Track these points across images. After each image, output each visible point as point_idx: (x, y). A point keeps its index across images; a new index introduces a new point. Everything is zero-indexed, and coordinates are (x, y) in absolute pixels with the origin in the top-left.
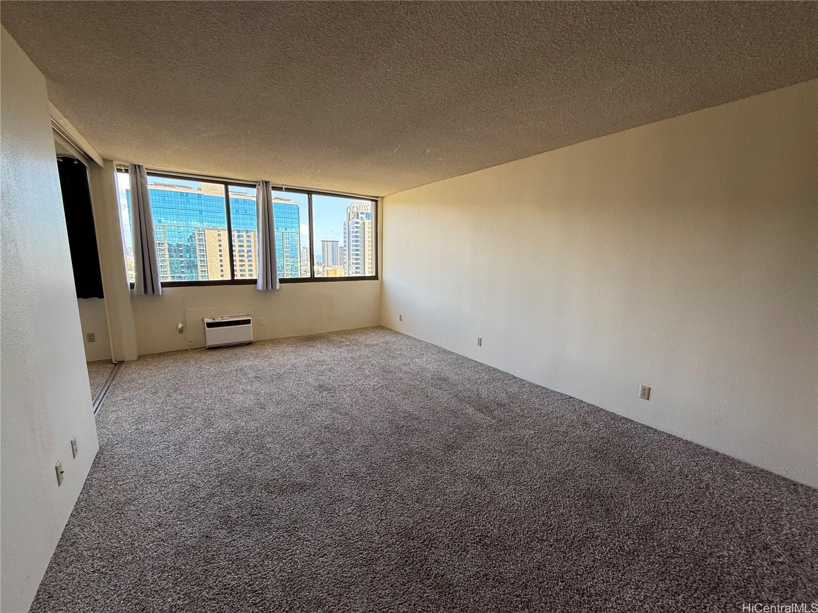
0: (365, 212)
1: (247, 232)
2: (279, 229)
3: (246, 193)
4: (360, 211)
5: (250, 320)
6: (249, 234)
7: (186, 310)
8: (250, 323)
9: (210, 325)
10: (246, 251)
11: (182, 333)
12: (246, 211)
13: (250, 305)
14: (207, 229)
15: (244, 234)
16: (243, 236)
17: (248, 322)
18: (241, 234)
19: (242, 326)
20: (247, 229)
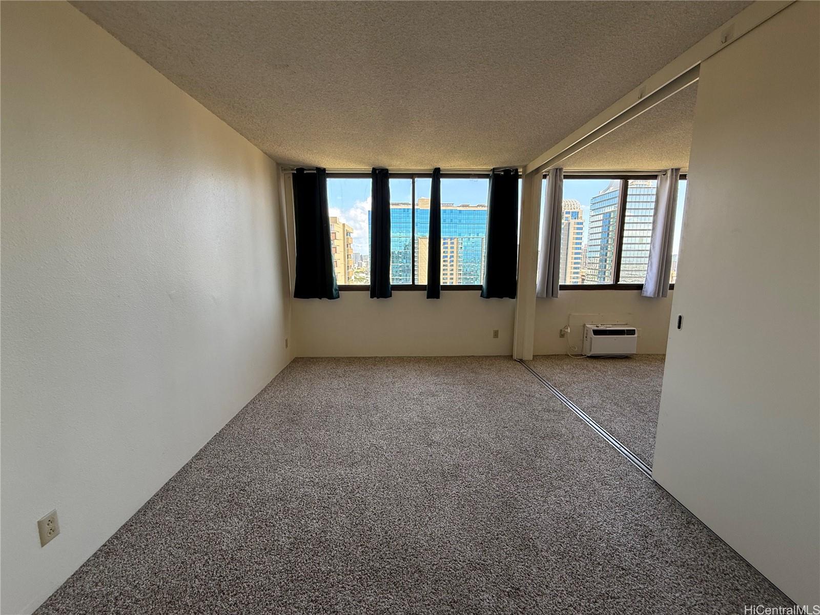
0: (571, 211)
1: (451, 239)
2: (480, 234)
3: (453, 204)
4: (565, 210)
5: (634, 330)
6: (452, 241)
7: (570, 315)
8: (634, 334)
9: (596, 332)
10: (449, 257)
11: (563, 337)
12: (452, 220)
13: (630, 314)
14: (421, 238)
15: (449, 242)
16: (447, 243)
17: (632, 332)
18: (446, 241)
19: (626, 336)
20: (451, 237)
